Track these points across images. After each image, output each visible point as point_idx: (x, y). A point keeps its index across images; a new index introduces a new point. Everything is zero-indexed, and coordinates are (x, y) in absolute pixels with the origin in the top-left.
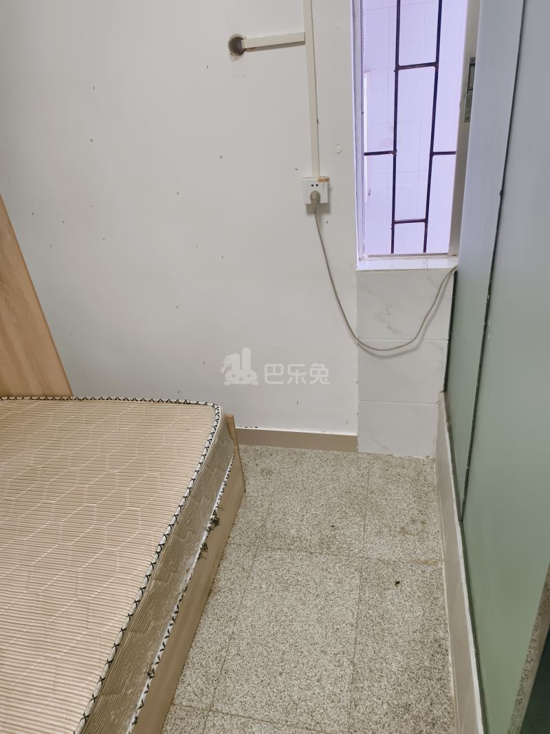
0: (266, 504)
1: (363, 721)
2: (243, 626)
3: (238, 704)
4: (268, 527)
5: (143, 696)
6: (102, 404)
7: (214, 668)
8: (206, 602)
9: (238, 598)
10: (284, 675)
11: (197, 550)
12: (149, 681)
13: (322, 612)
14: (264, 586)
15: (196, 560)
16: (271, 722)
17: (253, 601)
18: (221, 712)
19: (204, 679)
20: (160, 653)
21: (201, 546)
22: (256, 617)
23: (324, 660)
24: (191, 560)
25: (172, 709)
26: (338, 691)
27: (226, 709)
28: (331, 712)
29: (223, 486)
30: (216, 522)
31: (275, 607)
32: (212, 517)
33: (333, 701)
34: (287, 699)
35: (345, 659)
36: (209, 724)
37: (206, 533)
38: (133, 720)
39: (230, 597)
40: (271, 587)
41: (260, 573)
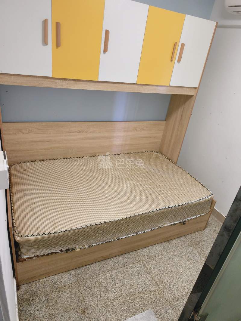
0: (207, 238)
1: (175, 305)
2: (168, 255)
3: (150, 267)
4: (200, 244)
5: (131, 235)
6: (182, 170)
7: (152, 255)
8: (164, 242)
9: (173, 249)
10: (166, 274)
11: (172, 223)
12: (135, 234)
13: (193, 275)
14: (183, 254)
15: (169, 225)
16: (153, 278)
17: (176, 254)
18: (144, 264)
19: (147, 254)
20: (142, 233)
21: (174, 223)
22: (173, 257)
23: (180, 284)
24: (168, 223)
25: (135, 252)
26: (176, 293)
27: (146, 265)
28: (169, 294)
29: (195, 217)
30: (184, 223)
31: (180, 261)
32: (184, 220)
33: (173, 293)
34: (162, 279)
35: (186, 290)
36: (139, 263)
37: (178, 222)
38: (126, 237)
39: (171, 247)
40: (185, 256)
41: (185, 250)
